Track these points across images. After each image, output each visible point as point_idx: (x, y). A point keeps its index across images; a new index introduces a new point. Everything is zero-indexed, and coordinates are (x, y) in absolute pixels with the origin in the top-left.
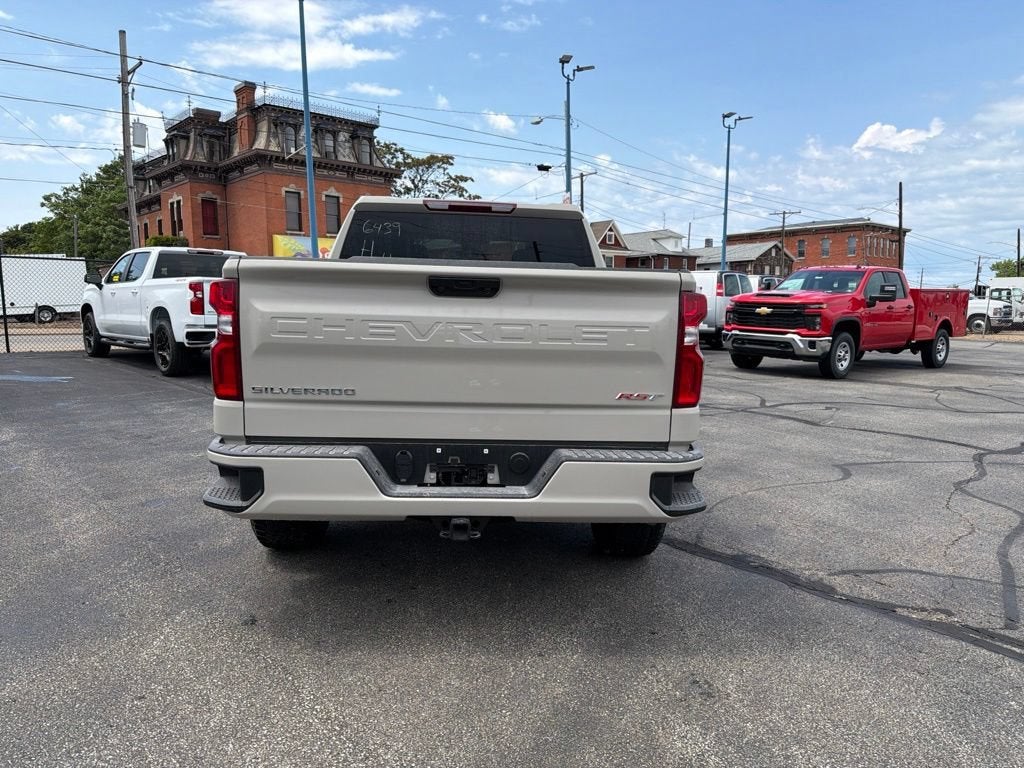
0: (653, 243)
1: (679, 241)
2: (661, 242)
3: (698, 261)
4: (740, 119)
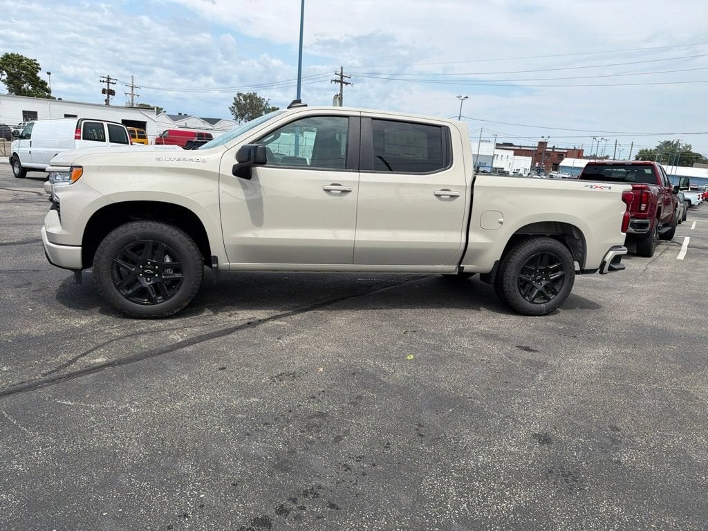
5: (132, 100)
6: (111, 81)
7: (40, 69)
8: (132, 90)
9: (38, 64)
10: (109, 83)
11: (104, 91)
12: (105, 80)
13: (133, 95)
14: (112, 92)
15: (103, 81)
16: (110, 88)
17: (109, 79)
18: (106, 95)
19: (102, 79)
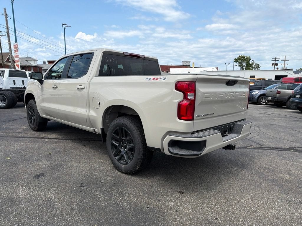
0: (26, 62)
1: (35, 61)
2: (29, 62)
3: (43, 69)
4: (67, 26)
5: (284, 66)
6: (277, 60)
7: (251, 60)
8: (285, 62)
9: (250, 58)
10: (275, 60)
11: (273, 65)
12: (274, 59)
13: (285, 64)
14: (276, 64)
15: (273, 60)
16: (276, 63)
17: (276, 59)
18: (274, 66)
19: (272, 59)
